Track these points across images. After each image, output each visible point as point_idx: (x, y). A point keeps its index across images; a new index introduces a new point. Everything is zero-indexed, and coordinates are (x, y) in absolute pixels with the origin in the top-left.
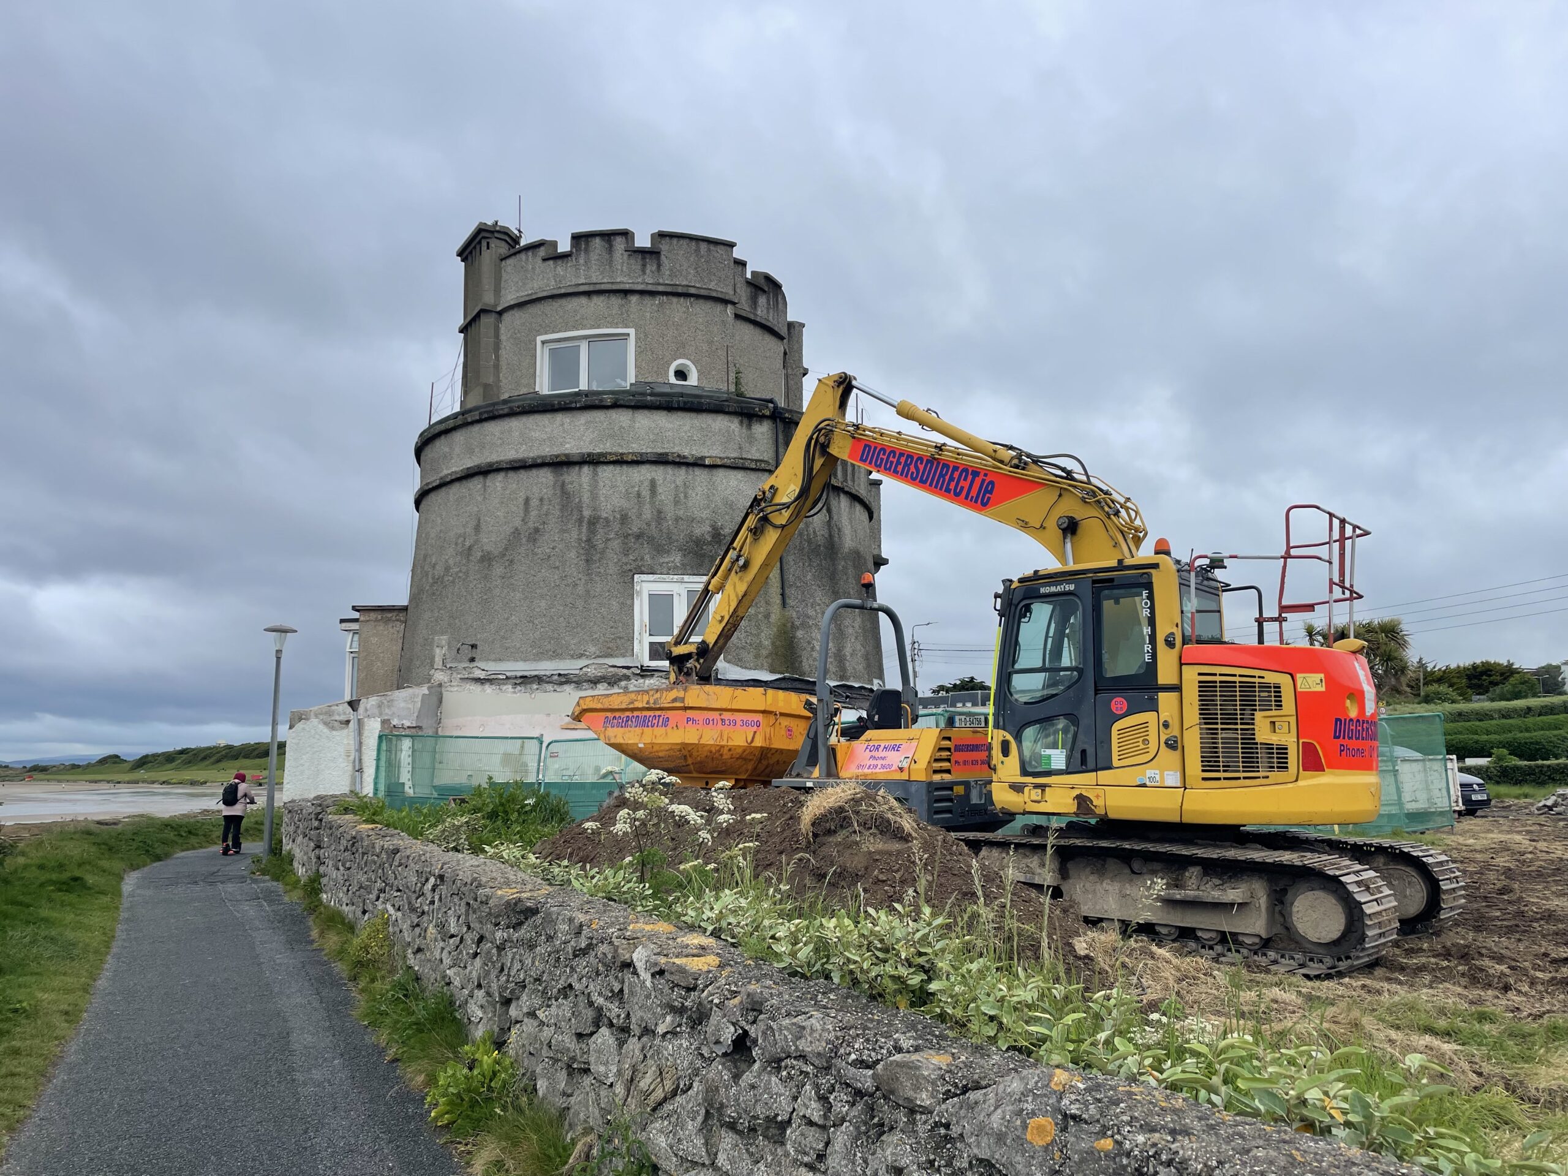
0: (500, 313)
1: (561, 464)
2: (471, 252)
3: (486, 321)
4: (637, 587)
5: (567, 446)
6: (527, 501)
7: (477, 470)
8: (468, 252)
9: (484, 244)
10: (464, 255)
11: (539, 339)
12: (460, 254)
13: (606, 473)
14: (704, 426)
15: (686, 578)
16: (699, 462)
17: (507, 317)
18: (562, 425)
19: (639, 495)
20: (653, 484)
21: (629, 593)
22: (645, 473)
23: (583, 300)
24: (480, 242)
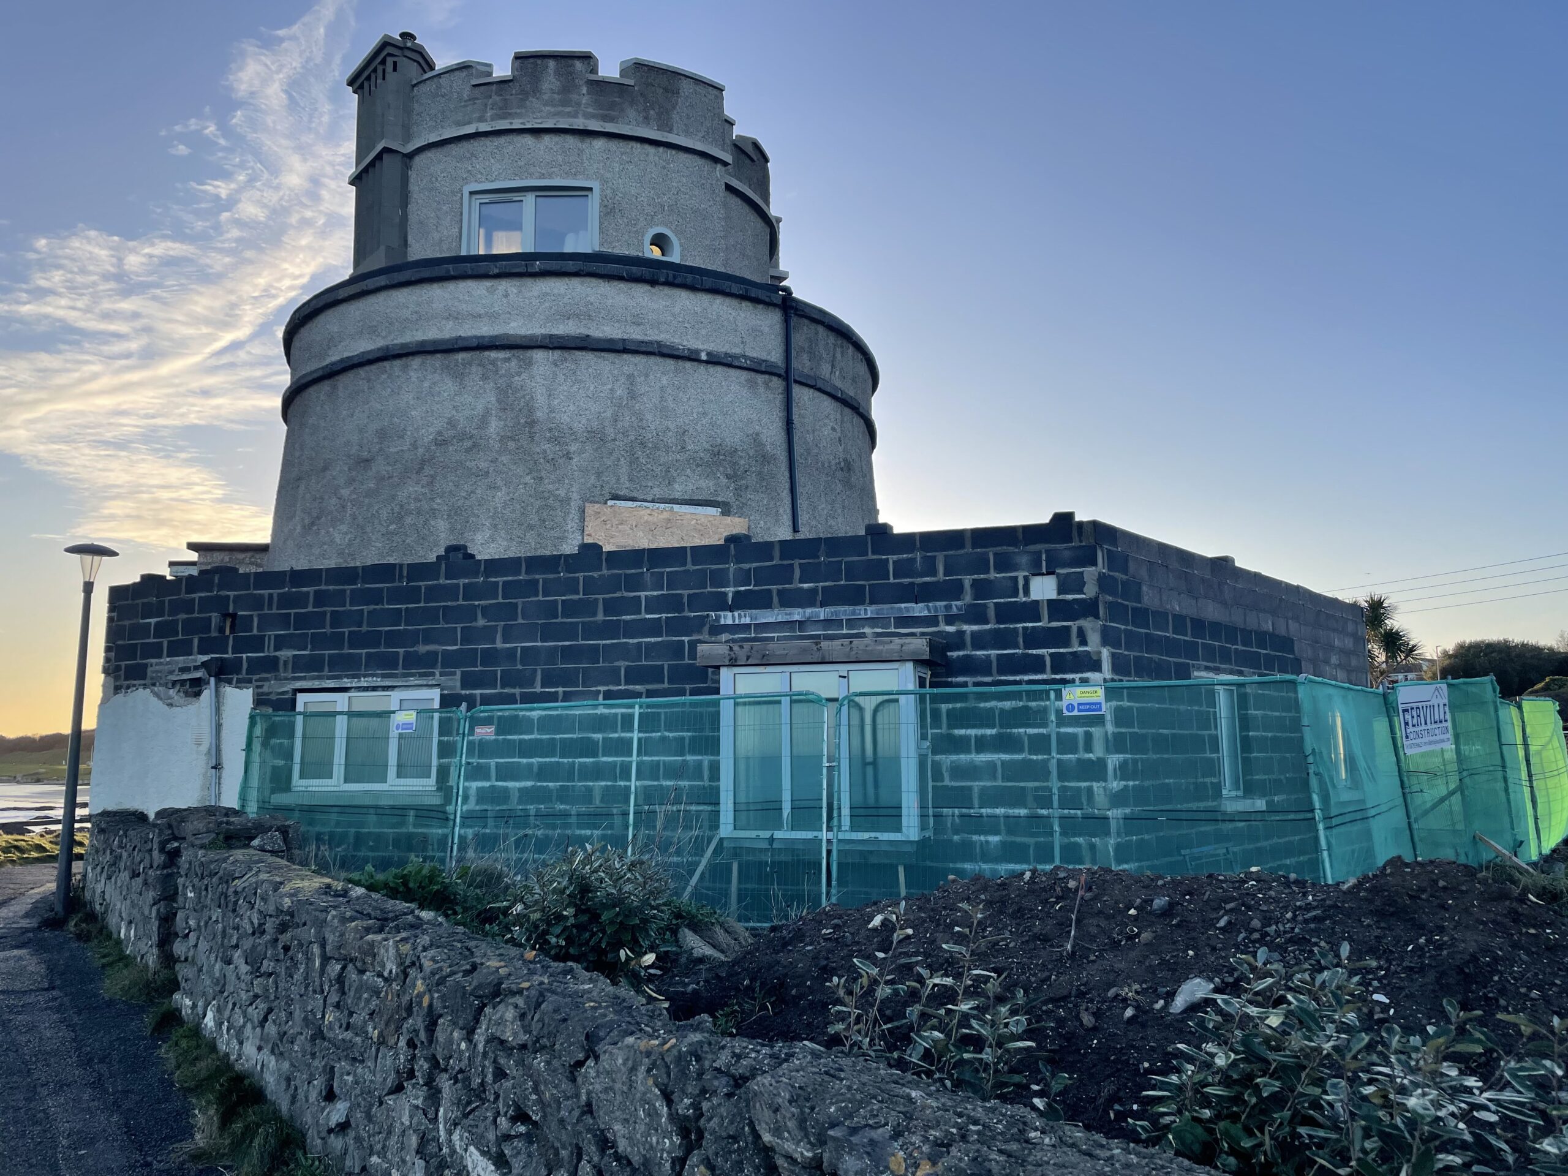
0: (411, 156)
2: (368, 78)
3: (390, 167)
5: (513, 324)
7: (380, 354)
8: (361, 81)
9: (390, 61)
10: (357, 85)
11: (467, 189)
12: (350, 83)
14: (698, 309)
16: (693, 357)
17: (419, 161)
18: (506, 296)
19: (613, 394)
20: (631, 381)
22: (621, 366)
23: (528, 140)
24: (383, 62)
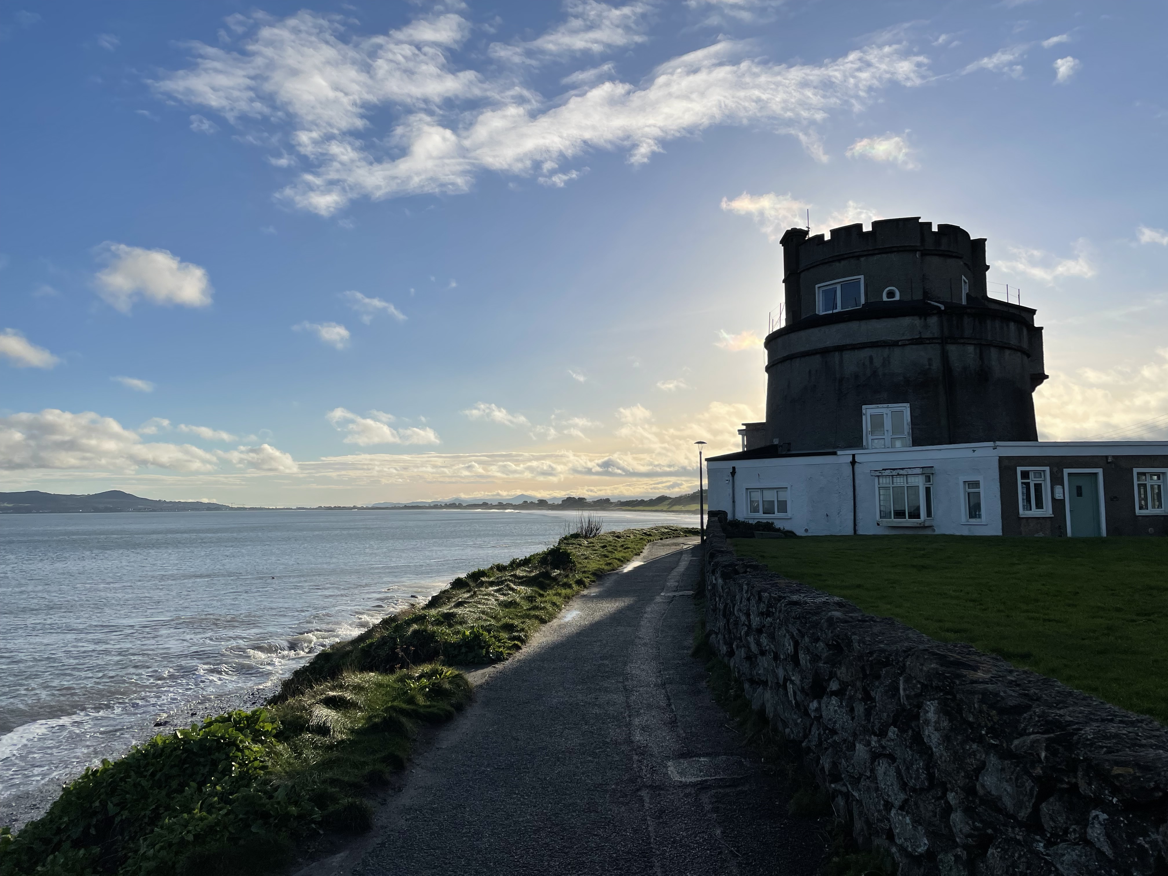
0: (799, 274)
1: (825, 352)
4: (864, 411)
6: (810, 372)
10: (784, 243)
11: (817, 286)
12: (782, 243)
13: (847, 355)
15: (890, 405)
16: (896, 343)
17: (803, 275)
19: (864, 364)
20: (871, 358)
21: (860, 414)
22: (865, 354)
23: (837, 263)
24: (790, 237)
